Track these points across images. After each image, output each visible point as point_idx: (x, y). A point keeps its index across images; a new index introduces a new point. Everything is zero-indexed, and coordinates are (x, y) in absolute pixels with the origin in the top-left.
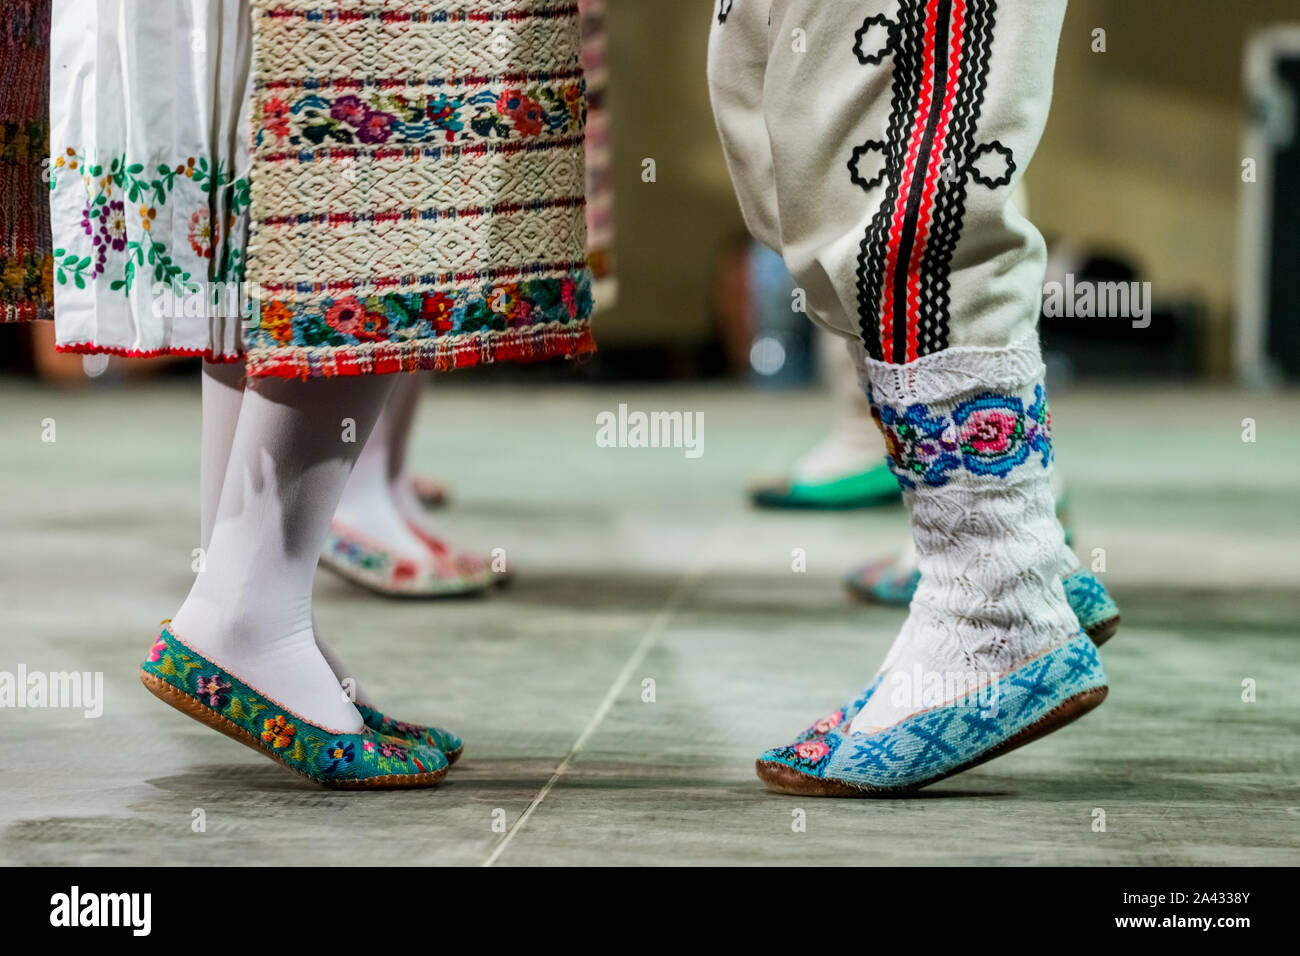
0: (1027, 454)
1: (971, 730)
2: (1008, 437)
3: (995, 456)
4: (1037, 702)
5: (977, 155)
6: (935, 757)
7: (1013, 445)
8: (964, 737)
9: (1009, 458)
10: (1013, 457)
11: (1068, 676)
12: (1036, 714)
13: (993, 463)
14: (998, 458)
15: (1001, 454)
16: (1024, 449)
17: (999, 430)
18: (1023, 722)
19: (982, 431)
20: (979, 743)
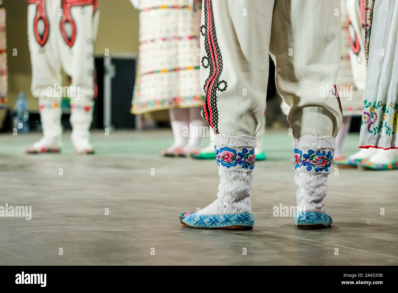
0: (236, 164)
1: (210, 222)
2: (231, 159)
3: (227, 162)
4: (226, 223)
5: (220, 84)
6: (200, 224)
7: (232, 161)
8: (208, 223)
9: (231, 164)
10: (232, 164)
11: (236, 220)
12: (225, 225)
13: (226, 164)
14: (228, 163)
15: (229, 162)
16: (235, 163)
17: (229, 157)
18: (221, 226)
19: (224, 155)
20: (211, 225)
